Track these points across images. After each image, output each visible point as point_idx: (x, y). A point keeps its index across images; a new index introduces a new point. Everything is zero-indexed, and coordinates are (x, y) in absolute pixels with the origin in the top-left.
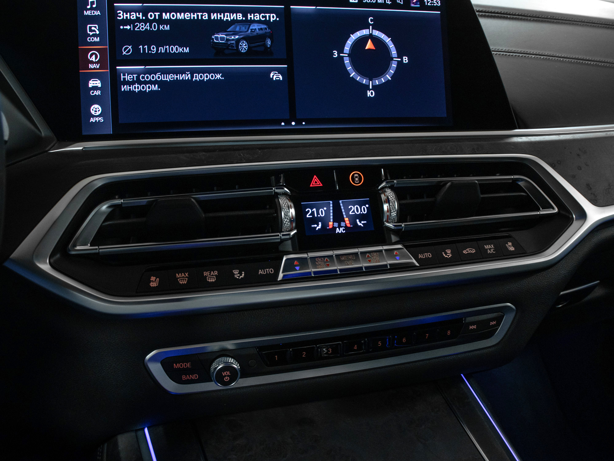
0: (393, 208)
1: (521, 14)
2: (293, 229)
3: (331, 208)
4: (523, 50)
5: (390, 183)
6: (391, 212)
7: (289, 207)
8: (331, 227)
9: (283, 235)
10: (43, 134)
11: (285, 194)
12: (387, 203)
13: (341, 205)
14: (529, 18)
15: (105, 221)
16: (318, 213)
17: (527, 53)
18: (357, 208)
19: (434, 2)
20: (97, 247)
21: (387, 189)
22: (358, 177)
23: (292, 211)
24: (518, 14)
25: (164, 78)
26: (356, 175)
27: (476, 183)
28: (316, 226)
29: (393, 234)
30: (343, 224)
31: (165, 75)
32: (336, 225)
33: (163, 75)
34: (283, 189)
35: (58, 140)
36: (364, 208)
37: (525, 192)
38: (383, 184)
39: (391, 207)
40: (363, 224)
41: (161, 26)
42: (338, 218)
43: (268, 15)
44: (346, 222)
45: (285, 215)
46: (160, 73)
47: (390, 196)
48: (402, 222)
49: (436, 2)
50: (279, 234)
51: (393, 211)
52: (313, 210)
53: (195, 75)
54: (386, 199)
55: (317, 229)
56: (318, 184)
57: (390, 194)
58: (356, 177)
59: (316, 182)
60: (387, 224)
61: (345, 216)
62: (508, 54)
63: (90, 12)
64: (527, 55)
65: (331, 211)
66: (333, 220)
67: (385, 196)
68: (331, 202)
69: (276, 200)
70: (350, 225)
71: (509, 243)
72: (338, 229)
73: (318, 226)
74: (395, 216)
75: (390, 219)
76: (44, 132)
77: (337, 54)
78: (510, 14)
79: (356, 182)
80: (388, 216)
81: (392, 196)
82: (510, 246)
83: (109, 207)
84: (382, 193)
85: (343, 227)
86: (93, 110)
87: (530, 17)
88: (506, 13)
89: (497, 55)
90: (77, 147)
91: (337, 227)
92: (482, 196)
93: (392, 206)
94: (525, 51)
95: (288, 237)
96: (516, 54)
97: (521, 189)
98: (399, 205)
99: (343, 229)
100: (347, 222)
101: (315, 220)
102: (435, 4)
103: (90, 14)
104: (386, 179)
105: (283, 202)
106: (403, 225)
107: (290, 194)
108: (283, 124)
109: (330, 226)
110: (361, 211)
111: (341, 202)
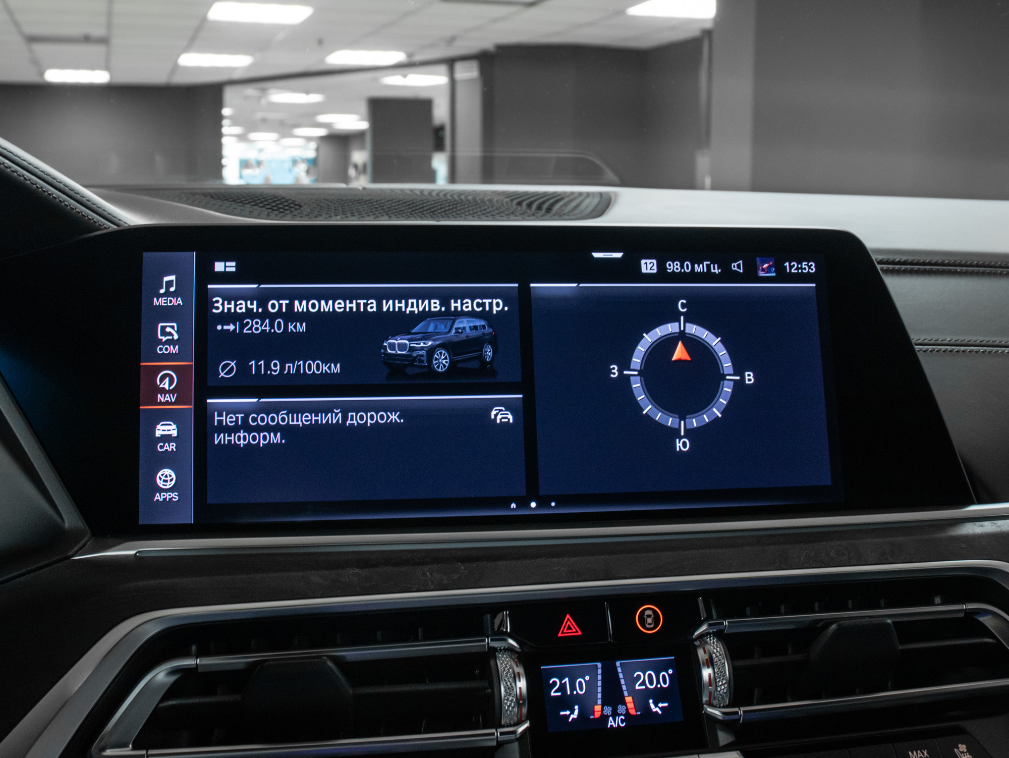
0: (720, 678)
1: (983, 264)
2: (523, 719)
3: (600, 677)
4: (985, 339)
5: (717, 627)
6: (717, 686)
7: (516, 677)
8: (597, 715)
9: (502, 734)
10: (67, 525)
11: (510, 649)
12: (708, 667)
13: (619, 670)
14: (999, 270)
15: (163, 699)
16: (573, 688)
17: (995, 343)
18: (650, 676)
19: (803, 267)
20: (144, 752)
21: (710, 637)
22: (653, 616)
23: (522, 684)
24: (977, 264)
25: (293, 421)
26: (648, 612)
27: (888, 624)
28: (568, 713)
29: (721, 730)
30: (621, 709)
31: (295, 415)
32: (608, 710)
33: (290, 415)
34: (505, 640)
35: (94, 534)
36: (664, 676)
37: (993, 636)
38: (704, 628)
39: (716, 675)
40: (661, 709)
41: (291, 325)
42: (613, 696)
43: (487, 301)
44: (628, 705)
45: (506, 693)
46: (285, 412)
47: (714, 653)
48: (739, 706)
49: (807, 265)
50: (493, 731)
51: (720, 684)
52: (563, 682)
53: (350, 414)
54: (707, 660)
55: (570, 720)
56: (574, 630)
57: (715, 647)
58: (649, 616)
59: (569, 628)
60: (709, 709)
61: (626, 693)
62: (956, 348)
63: (164, 300)
64: (994, 349)
65: (599, 683)
66: (602, 702)
67: (705, 652)
68: (599, 665)
69: (492, 663)
70: (636, 712)
71: (960, 745)
72: (611, 718)
73: (572, 712)
74: (725, 693)
75: (715, 699)
76: (70, 519)
77: (617, 370)
78: (960, 265)
79: (648, 626)
80: (710, 693)
81: (718, 654)
82: (963, 752)
83: (172, 672)
84: (699, 646)
85: (621, 714)
86: (160, 479)
87: (1000, 267)
88: (954, 263)
89: (934, 352)
90: (126, 551)
91: (610, 716)
92: (900, 647)
93: (718, 674)
94: (989, 341)
95: (512, 737)
96: (972, 348)
97: (984, 631)
98: (734, 670)
99: (621, 719)
100: (631, 705)
101: (567, 702)
102: (805, 269)
103: (164, 303)
104: (709, 617)
105: (505, 664)
106: (741, 712)
107: (520, 651)
108: (513, 505)
109: (596, 713)
110: (658, 682)
111: (618, 663)
